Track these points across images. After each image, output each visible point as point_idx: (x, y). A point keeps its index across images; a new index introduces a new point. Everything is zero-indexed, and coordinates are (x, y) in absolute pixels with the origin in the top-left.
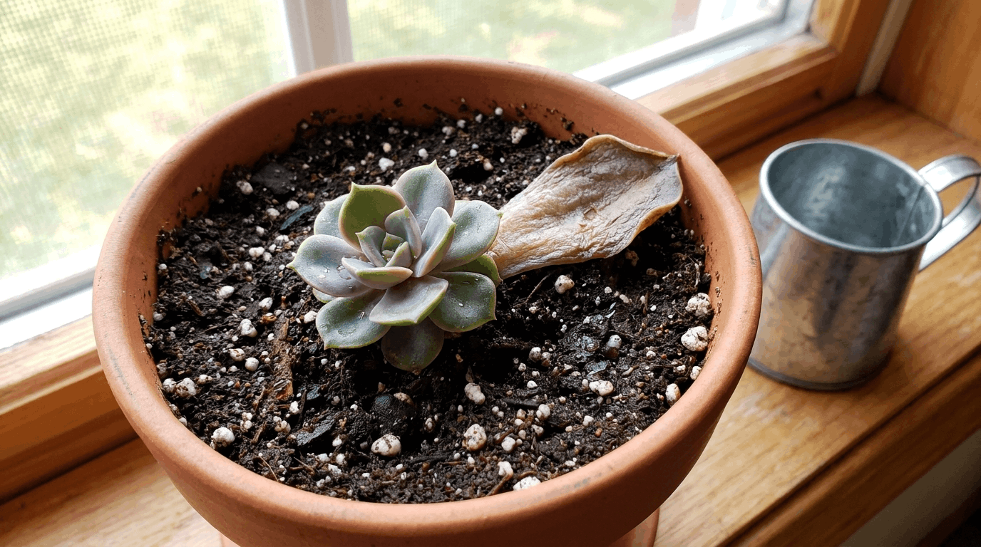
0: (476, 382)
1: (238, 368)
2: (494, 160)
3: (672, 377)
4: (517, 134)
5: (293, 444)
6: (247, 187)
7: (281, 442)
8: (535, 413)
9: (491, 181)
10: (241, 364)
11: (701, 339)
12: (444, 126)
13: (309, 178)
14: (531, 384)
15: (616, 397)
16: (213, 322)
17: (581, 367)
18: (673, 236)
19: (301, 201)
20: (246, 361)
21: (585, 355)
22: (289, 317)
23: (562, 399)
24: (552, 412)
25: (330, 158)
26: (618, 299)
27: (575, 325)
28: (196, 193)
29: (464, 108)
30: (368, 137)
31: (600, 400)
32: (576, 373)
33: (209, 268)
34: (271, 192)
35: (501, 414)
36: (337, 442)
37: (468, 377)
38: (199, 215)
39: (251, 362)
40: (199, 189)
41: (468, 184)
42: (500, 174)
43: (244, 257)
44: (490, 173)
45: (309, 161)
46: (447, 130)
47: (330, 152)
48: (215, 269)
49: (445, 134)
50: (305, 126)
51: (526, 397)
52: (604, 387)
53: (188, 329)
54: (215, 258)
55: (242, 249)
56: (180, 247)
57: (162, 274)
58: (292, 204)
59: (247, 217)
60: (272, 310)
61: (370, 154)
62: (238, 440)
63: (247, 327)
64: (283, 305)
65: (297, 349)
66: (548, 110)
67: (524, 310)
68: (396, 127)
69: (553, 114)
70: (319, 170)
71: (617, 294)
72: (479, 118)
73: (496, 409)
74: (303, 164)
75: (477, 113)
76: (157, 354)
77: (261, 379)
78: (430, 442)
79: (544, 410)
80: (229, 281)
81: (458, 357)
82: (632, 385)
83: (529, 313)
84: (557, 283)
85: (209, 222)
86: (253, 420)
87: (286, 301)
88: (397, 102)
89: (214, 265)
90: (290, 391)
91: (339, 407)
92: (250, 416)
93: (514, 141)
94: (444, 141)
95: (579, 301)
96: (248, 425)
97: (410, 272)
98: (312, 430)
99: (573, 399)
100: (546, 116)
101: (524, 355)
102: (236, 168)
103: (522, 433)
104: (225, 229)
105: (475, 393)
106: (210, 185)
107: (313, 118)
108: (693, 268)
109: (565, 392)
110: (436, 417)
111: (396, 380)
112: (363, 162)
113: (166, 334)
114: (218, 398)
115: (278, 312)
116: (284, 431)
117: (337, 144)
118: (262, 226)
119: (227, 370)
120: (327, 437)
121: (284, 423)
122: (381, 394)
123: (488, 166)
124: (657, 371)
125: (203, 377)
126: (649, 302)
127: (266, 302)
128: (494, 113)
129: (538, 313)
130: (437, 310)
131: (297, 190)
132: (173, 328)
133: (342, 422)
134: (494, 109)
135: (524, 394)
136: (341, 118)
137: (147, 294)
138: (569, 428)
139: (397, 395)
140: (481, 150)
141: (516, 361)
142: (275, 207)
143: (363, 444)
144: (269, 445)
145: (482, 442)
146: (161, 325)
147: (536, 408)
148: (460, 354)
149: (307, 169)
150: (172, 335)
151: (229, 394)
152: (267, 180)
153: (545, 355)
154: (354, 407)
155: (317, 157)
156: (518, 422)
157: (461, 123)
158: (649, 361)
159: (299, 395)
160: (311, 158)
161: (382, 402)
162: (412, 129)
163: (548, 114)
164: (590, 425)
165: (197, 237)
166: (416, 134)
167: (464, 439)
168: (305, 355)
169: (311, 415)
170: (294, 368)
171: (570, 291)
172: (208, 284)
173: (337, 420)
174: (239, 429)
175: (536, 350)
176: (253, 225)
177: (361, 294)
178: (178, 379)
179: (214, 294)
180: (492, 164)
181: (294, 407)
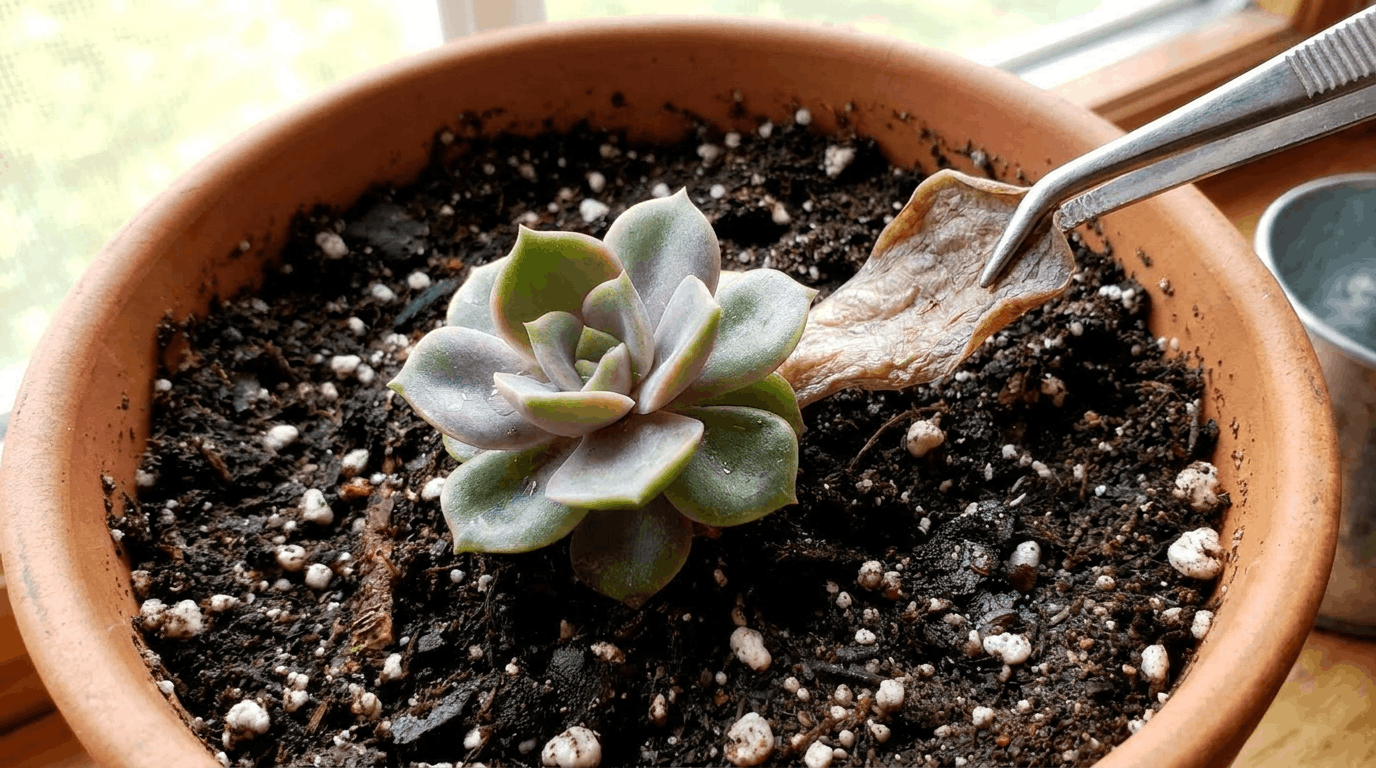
0: (752, 625)
1: (291, 583)
2: (793, 206)
3: (1152, 630)
4: (836, 159)
5: (385, 742)
6: (334, 245)
7: (361, 736)
8: (872, 696)
9: (787, 241)
10: (297, 575)
11: (1208, 553)
12: (700, 143)
13: (450, 233)
14: (863, 636)
15: (1035, 669)
16: (255, 492)
17: (963, 603)
18: (1135, 349)
19: (435, 275)
20: (307, 570)
21: (971, 580)
22: (394, 487)
23: (926, 668)
24: (907, 695)
25: (492, 199)
26: (1029, 470)
27: (947, 518)
28: (237, 253)
29: (739, 110)
30: (562, 162)
31: (1006, 671)
32: (955, 618)
33: (254, 392)
34: (380, 254)
35: (803, 693)
36: (474, 739)
37: (738, 618)
38: (244, 292)
39: (317, 573)
40: (245, 245)
41: (743, 247)
42: (805, 230)
43: (322, 373)
44: (784, 229)
45: (454, 203)
46: (706, 151)
47: (492, 187)
48: (264, 392)
49: (701, 159)
50: (447, 138)
51: (853, 661)
52: (1013, 647)
53: (202, 503)
54: (267, 373)
55: (319, 358)
56: (200, 350)
57: (160, 398)
58: (418, 279)
59: (334, 300)
60: (366, 472)
61: (566, 194)
62: (276, 728)
63: (314, 504)
64: (389, 465)
65: (405, 548)
66: (896, 115)
67: (847, 486)
68: (614, 145)
69: (904, 121)
70: (473, 217)
71: (1024, 459)
72: (766, 130)
73: (791, 683)
74: (441, 207)
75: (762, 121)
76: (136, 550)
77: (333, 606)
78: (660, 744)
79: (891, 691)
80: (288, 416)
81: (718, 575)
82: (1072, 644)
83: (856, 493)
84: (911, 435)
85: (261, 306)
86: (311, 687)
87: (393, 456)
88: (618, 99)
89: (263, 385)
90: (385, 633)
91: (481, 666)
92: (303, 679)
93: (830, 171)
94: (700, 172)
95: (954, 472)
96: (299, 697)
97: (629, 402)
98: (423, 713)
99: (949, 669)
100: (890, 126)
101: (847, 576)
102: (320, 209)
103: (845, 735)
104: (290, 321)
105: (751, 648)
106: (267, 238)
107: (464, 123)
108: (1181, 411)
109: (933, 654)
110: (672, 694)
111: (597, 617)
112: (553, 207)
113: (156, 515)
114: (245, 640)
115: (377, 478)
116: (367, 713)
117: (506, 174)
118: (359, 315)
119: (270, 586)
120: (455, 729)
121: (370, 698)
122: (564, 644)
123: (781, 215)
124: (1122, 617)
125: (218, 601)
126: (1092, 479)
127: (357, 458)
128: (795, 120)
129: (874, 492)
130: (680, 481)
131: (428, 253)
132: (172, 503)
133: (485, 699)
134: (794, 111)
135: (851, 654)
136: (514, 125)
137: (127, 435)
138: (942, 730)
139: (597, 649)
140: (771, 188)
141: (832, 588)
142: (386, 281)
143: (526, 746)
144: (337, 740)
145: (762, 751)
146: (149, 497)
147: (874, 687)
148: (723, 569)
149: (448, 217)
150: (169, 517)
151: (268, 633)
152: (372, 234)
153: (891, 576)
154: (511, 668)
155: (468, 195)
156: (838, 712)
157: (732, 140)
158: (1101, 595)
159: (405, 640)
160: (456, 197)
161: (565, 660)
162: (643, 150)
163: (895, 122)
164: (985, 726)
165: (236, 333)
166: (650, 159)
167: (729, 741)
168: (420, 561)
169: (425, 682)
170: (397, 586)
171: (935, 453)
172: (247, 422)
173: (474, 697)
174: (281, 705)
175: (872, 566)
176: (346, 315)
177: (531, 445)
178: (171, 600)
179: (257, 439)
180: (788, 210)
181: (392, 665)
